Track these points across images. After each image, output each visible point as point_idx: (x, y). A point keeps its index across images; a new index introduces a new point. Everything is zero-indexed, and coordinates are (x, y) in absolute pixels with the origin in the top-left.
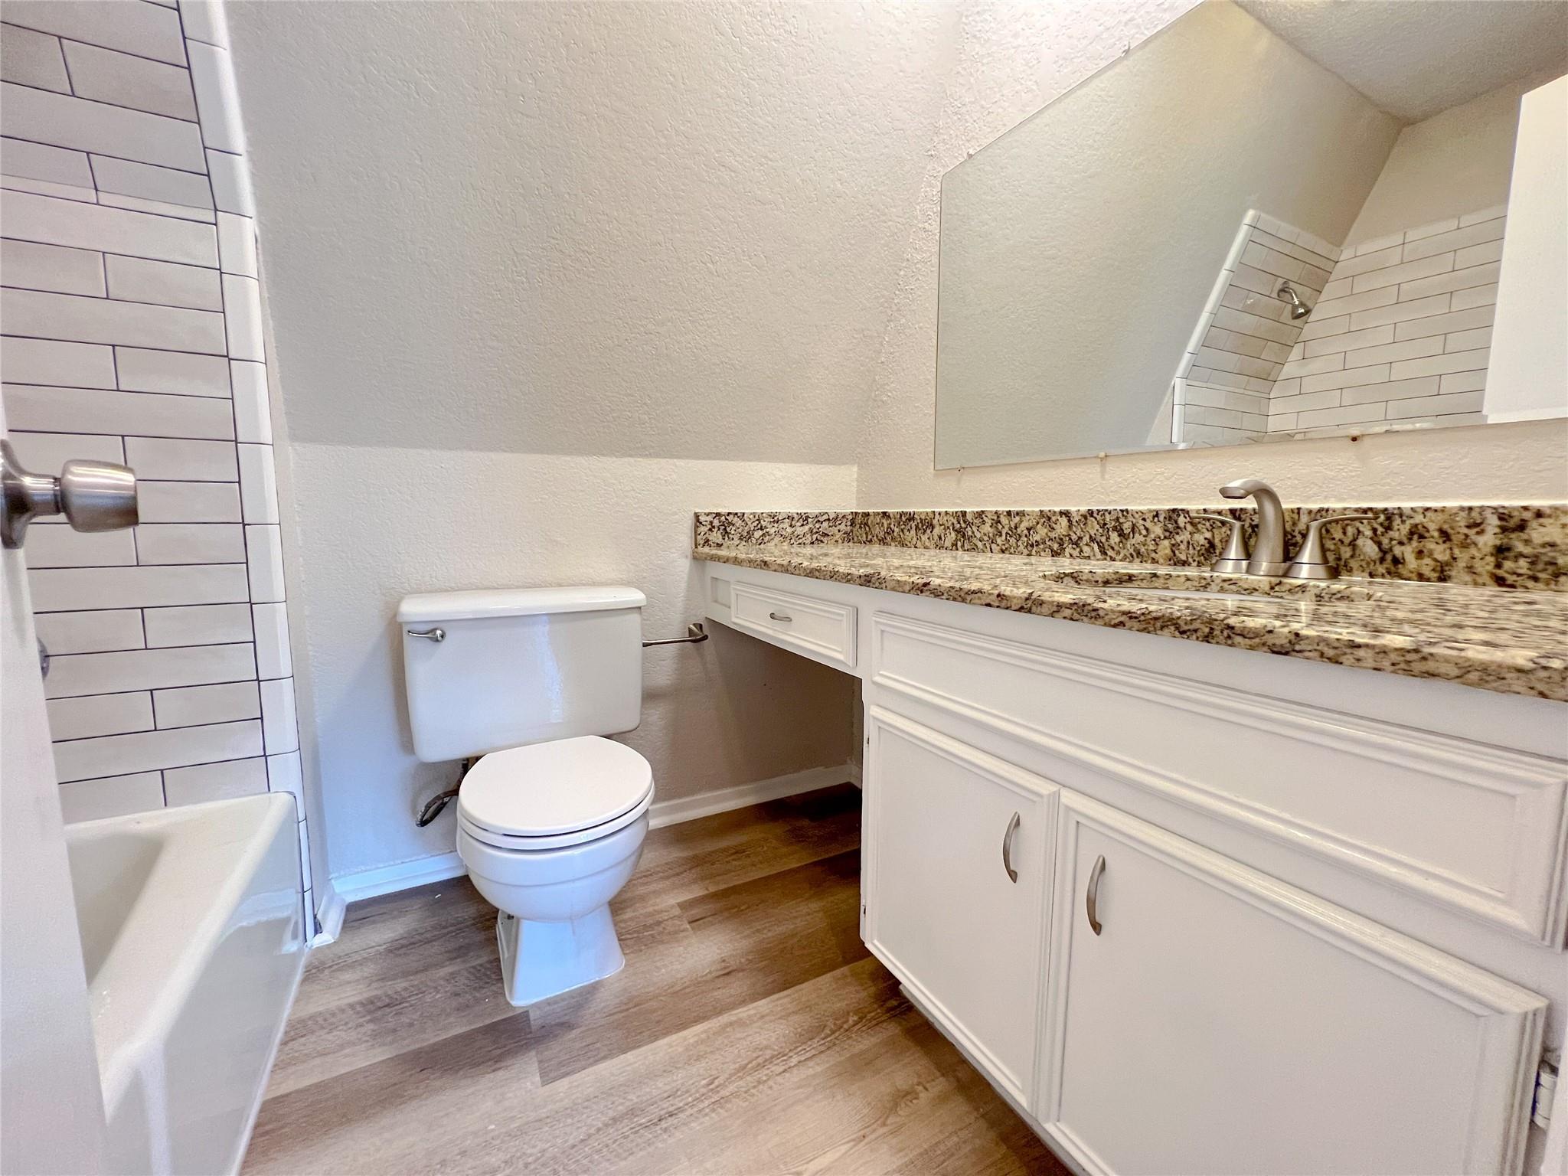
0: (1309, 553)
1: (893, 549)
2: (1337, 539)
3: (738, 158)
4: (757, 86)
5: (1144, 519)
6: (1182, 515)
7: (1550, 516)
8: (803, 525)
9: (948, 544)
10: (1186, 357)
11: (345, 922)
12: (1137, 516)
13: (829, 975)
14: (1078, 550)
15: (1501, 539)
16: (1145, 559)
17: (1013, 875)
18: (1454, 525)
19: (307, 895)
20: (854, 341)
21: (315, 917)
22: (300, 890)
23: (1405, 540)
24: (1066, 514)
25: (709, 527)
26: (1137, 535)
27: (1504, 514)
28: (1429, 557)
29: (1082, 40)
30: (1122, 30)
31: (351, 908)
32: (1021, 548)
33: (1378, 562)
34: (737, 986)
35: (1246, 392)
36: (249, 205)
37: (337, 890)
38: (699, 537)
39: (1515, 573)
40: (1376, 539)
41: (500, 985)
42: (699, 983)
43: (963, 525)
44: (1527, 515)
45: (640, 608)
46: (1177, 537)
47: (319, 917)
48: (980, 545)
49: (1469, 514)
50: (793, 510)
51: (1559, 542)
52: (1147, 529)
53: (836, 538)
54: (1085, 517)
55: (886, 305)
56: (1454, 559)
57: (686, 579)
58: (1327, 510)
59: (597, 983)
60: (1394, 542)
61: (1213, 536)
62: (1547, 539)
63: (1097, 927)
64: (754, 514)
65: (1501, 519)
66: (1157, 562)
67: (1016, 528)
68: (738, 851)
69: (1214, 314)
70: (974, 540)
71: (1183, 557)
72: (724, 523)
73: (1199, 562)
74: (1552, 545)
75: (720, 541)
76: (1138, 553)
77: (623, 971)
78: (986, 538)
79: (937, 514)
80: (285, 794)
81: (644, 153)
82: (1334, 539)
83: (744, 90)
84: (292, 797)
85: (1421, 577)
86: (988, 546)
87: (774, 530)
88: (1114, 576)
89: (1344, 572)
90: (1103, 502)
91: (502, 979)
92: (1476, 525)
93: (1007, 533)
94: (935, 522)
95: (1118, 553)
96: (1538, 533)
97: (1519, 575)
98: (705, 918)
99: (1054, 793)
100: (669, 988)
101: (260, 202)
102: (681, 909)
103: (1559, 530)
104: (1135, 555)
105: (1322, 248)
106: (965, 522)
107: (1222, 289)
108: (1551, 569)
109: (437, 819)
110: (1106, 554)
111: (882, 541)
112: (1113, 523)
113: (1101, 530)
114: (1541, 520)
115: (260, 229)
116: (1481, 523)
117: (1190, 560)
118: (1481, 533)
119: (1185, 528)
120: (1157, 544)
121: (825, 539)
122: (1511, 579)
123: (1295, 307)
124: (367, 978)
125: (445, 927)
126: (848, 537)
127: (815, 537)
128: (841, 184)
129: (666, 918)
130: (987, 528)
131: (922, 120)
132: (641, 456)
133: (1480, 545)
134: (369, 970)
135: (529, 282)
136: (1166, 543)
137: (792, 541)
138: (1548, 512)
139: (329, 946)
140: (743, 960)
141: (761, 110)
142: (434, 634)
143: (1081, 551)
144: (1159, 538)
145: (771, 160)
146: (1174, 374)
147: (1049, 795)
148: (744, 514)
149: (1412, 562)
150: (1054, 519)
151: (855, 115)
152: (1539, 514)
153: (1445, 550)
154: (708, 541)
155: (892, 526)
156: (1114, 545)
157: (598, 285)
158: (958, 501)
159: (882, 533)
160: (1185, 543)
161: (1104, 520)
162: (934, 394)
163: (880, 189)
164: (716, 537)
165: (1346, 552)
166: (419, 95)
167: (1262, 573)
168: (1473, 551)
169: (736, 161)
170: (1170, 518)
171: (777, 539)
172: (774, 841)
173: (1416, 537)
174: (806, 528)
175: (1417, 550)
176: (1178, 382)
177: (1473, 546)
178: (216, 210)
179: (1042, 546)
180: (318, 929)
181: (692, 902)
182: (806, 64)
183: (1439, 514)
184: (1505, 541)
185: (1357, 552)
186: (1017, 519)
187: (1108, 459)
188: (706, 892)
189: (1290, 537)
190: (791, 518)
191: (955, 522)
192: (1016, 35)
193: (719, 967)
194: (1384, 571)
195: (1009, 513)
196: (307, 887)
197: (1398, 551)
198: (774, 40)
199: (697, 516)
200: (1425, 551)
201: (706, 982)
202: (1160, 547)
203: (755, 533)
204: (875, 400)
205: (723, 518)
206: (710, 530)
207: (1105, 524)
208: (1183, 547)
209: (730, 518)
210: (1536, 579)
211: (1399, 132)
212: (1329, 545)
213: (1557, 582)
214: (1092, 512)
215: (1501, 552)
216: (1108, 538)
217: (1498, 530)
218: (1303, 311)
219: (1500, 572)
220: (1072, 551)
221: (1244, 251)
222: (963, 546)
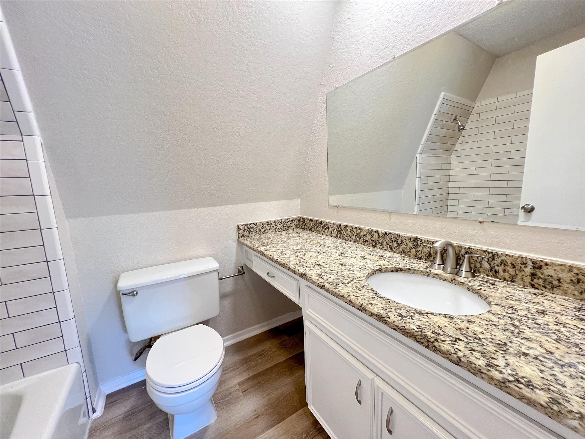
0: (465, 267)
1: (314, 234)
2: (475, 260)
3: (245, 93)
4: (251, 65)
5: (405, 240)
6: (419, 241)
7: (550, 266)
8: (280, 224)
9: (335, 235)
10: (421, 146)
11: (106, 405)
12: (403, 238)
13: (295, 414)
14: (382, 246)
15: (533, 271)
16: (406, 254)
17: (359, 402)
18: (516, 262)
19: (89, 400)
20: (296, 154)
21: (92, 407)
22: (85, 398)
23: (499, 265)
24: (377, 232)
25: (244, 230)
26: (403, 245)
27: (534, 262)
28: (508, 272)
29: (377, 50)
30: (392, 49)
31: (109, 397)
32: (361, 242)
33: (490, 271)
34: (261, 423)
35: (443, 156)
36: (37, 130)
37: (102, 390)
38: (239, 234)
39: (538, 284)
40: (488, 262)
41: (168, 431)
42: (246, 423)
43: (340, 229)
44: (542, 264)
45: (217, 270)
46: (417, 248)
47: (94, 407)
48: (346, 238)
49: (522, 259)
50: (276, 219)
51: (553, 275)
52: (407, 244)
53: (293, 227)
54: (384, 235)
55: (308, 140)
56: (517, 275)
57: (235, 250)
58: (471, 249)
59: (206, 427)
60: (495, 265)
61: (431, 251)
62: (549, 274)
63: (390, 432)
64: (261, 223)
65: (533, 263)
66: (411, 256)
67: (359, 234)
68: (261, 355)
69: (430, 130)
70: (344, 236)
71: (420, 256)
72: (249, 228)
73: (426, 259)
74: (551, 276)
75: (248, 234)
76: (404, 252)
77: (216, 420)
78: (348, 236)
79: (330, 223)
80: (76, 364)
81: (206, 94)
82: (474, 260)
83: (246, 67)
84: (79, 364)
85: (505, 279)
86: (349, 239)
87: (269, 227)
88: (394, 269)
89: (477, 272)
90: (390, 229)
91: (169, 428)
92: (524, 264)
93: (356, 235)
94: (329, 226)
95: (397, 250)
96: (547, 271)
97: (540, 285)
98: (247, 390)
99: (373, 378)
100: (235, 427)
101: (41, 129)
102: (239, 386)
103: (554, 271)
104: (403, 252)
105: (468, 102)
106: (340, 228)
107: (433, 121)
108: (551, 285)
109: (141, 356)
110: (392, 250)
111: (310, 230)
112: (394, 239)
113: (390, 241)
114: (547, 267)
115: (43, 140)
116: (526, 264)
117: (423, 258)
118: (526, 267)
119: (420, 245)
120: (411, 250)
121: (289, 229)
122: (536, 286)
123: (459, 126)
124: (115, 433)
125: (147, 403)
126: (298, 227)
127: (285, 228)
128: (287, 98)
129: (233, 391)
130: (348, 232)
131: (318, 71)
132: (215, 206)
133: (526, 272)
134: (116, 429)
135: (163, 148)
136: (414, 250)
137: (276, 231)
138: (550, 264)
139: (99, 418)
140: (263, 409)
141: (253, 74)
142: (132, 293)
143: (383, 247)
144: (411, 247)
145: (258, 92)
146: (417, 153)
147: (372, 379)
148: (257, 223)
149: (502, 273)
150: (373, 233)
151: (291, 72)
152: (546, 264)
153: (513, 271)
154: (243, 235)
155: (314, 225)
156: (395, 247)
157: (192, 145)
158: (338, 219)
159: (310, 227)
160: (421, 251)
161: (391, 237)
162: (327, 177)
163: (303, 99)
164: (246, 233)
165: (478, 266)
166: (108, 81)
167: (448, 272)
168: (523, 273)
169: (244, 94)
170: (415, 241)
171: (270, 231)
172: (275, 349)
173: (503, 264)
174: (282, 225)
175: (503, 269)
176: (418, 155)
177: (523, 271)
178: (22, 135)
179: (369, 243)
180: (94, 411)
181: (243, 382)
182: (271, 55)
183: (511, 257)
184: (534, 272)
185: (482, 266)
186: (359, 231)
187: (392, 213)
188: (248, 377)
189: (458, 256)
190: (275, 222)
191: (337, 228)
192: (352, 43)
193: (254, 414)
194: (492, 275)
195: (356, 228)
196: (88, 396)
197: (497, 268)
198: (257, 47)
199: (238, 226)
200: (506, 270)
201: (249, 422)
202: (412, 251)
203: (262, 230)
204: (305, 175)
205: (249, 226)
206: (244, 231)
207: (391, 239)
208: (420, 252)
209: (251, 226)
210: (545, 288)
211: (495, 60)
212: (472, 261)
213: (553, 290)
214: (387, 233)
215: (533, 275)
216: (393, 244)
217: (532, 267)
218: (462, 128)
219: (533, 283)
220: (380, 247)
221: (441, 107)
222: (340, 237)
